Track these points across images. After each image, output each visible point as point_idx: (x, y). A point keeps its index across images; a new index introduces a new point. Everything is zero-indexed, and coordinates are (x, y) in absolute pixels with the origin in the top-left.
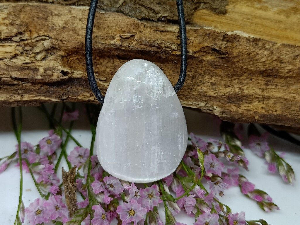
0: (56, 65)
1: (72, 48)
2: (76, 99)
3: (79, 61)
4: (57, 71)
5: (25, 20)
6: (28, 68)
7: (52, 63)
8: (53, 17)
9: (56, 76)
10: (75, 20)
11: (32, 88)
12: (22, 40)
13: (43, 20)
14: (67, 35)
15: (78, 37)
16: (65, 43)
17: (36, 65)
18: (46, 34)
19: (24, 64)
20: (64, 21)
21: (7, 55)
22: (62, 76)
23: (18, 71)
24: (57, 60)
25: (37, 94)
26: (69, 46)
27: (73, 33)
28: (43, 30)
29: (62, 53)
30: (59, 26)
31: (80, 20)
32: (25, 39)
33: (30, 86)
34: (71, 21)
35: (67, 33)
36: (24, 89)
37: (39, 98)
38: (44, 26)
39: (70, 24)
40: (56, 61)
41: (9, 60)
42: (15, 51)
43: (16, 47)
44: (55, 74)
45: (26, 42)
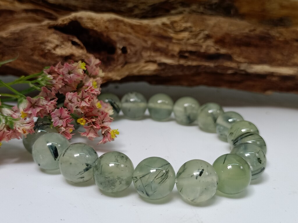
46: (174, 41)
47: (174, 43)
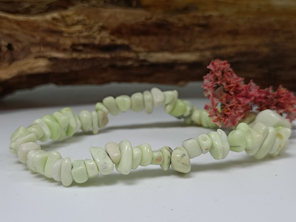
46: (66, 35)
47: (66, 37)
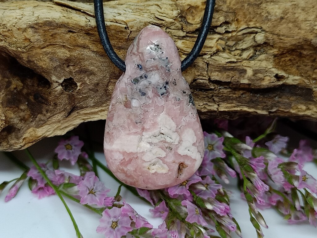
0: (269, 67)
1: (290, 45)
2: (287, 112)
3: (291, 63)
4: (270, 75)
5: (232, 6)
6: (233, 69)
7: (264, 64)
8: (267, 4)
9: (267, 81)
10: (296, 9)
11: (231, 95)
12: (227, 32)
13: (254, 7)
14: (284, 28)
15: (299, 31)
16: (282, 38)
17: (242, 65)
18: (258, 25)
19: (227, 62)
20: (282, 9)
21: (208, 50)
22: (276, 82)
23: (220, 71)
24: (268, 59)
25: (237, 104)
26: (286, 43)
27: (293, 26)
28: (254, 20)
29: (275, 51)
30: (276, 16)
31: (303, 10)
32: (230, 30)
33: (229, 92)
34: (291, 10)
35: (284, 25)
36: (220, 96)
37: (241, 108)
38: (256, 15)
39: (290, 14)
40: (268, 61)
41: (209, 56)
42: (217, 46)
43: (217, 41)
44: (268, 78)
45: (230, 35)
